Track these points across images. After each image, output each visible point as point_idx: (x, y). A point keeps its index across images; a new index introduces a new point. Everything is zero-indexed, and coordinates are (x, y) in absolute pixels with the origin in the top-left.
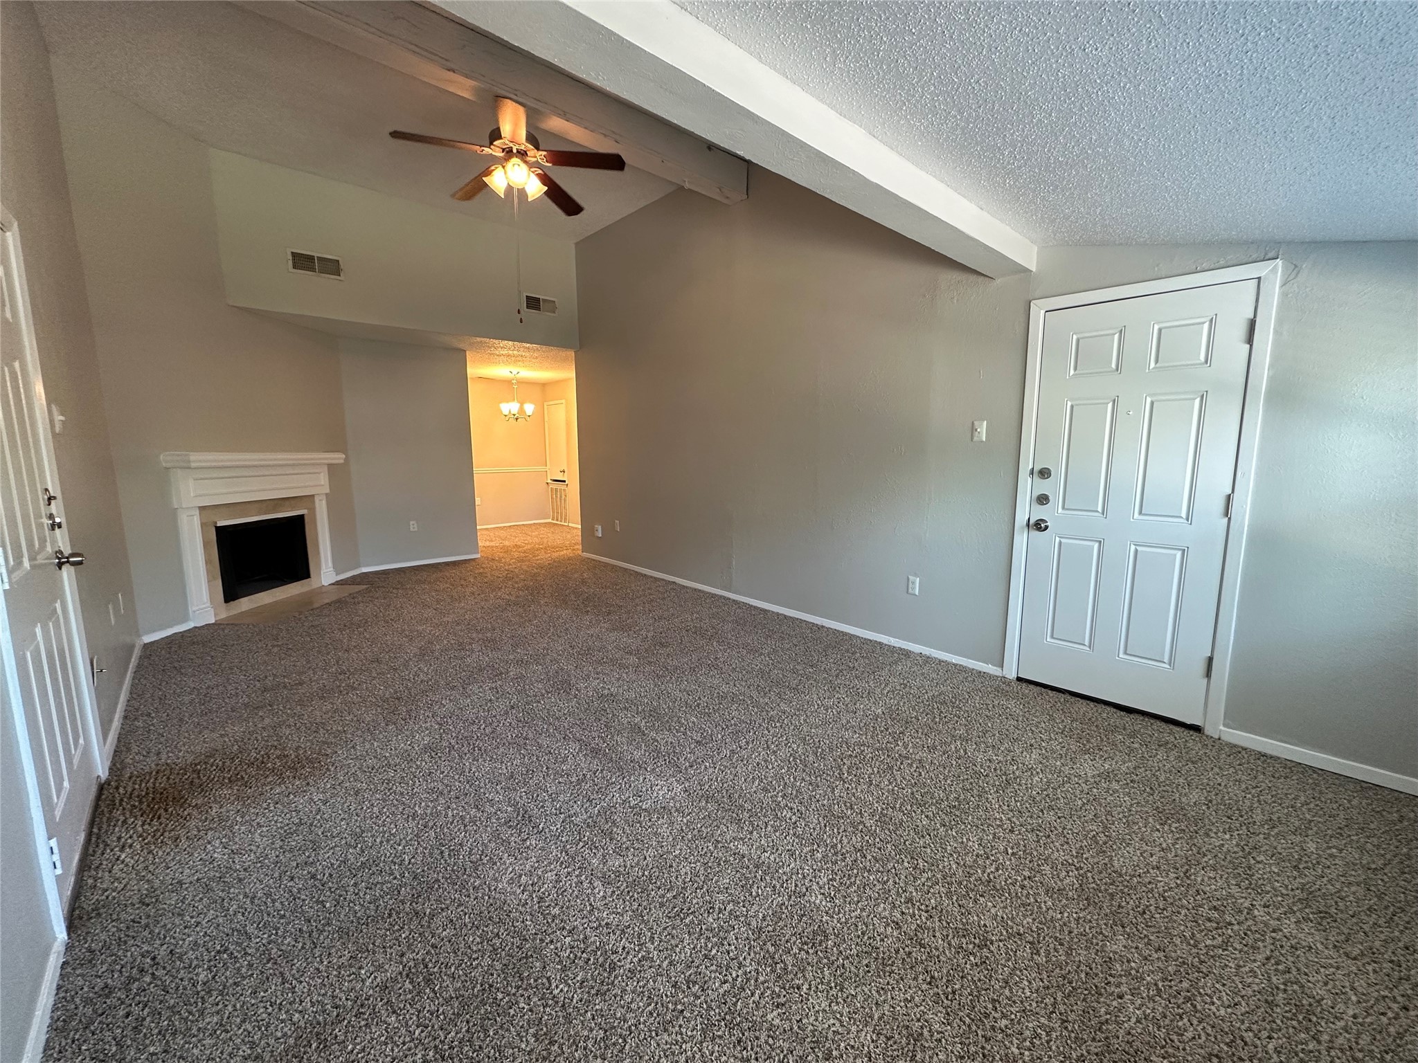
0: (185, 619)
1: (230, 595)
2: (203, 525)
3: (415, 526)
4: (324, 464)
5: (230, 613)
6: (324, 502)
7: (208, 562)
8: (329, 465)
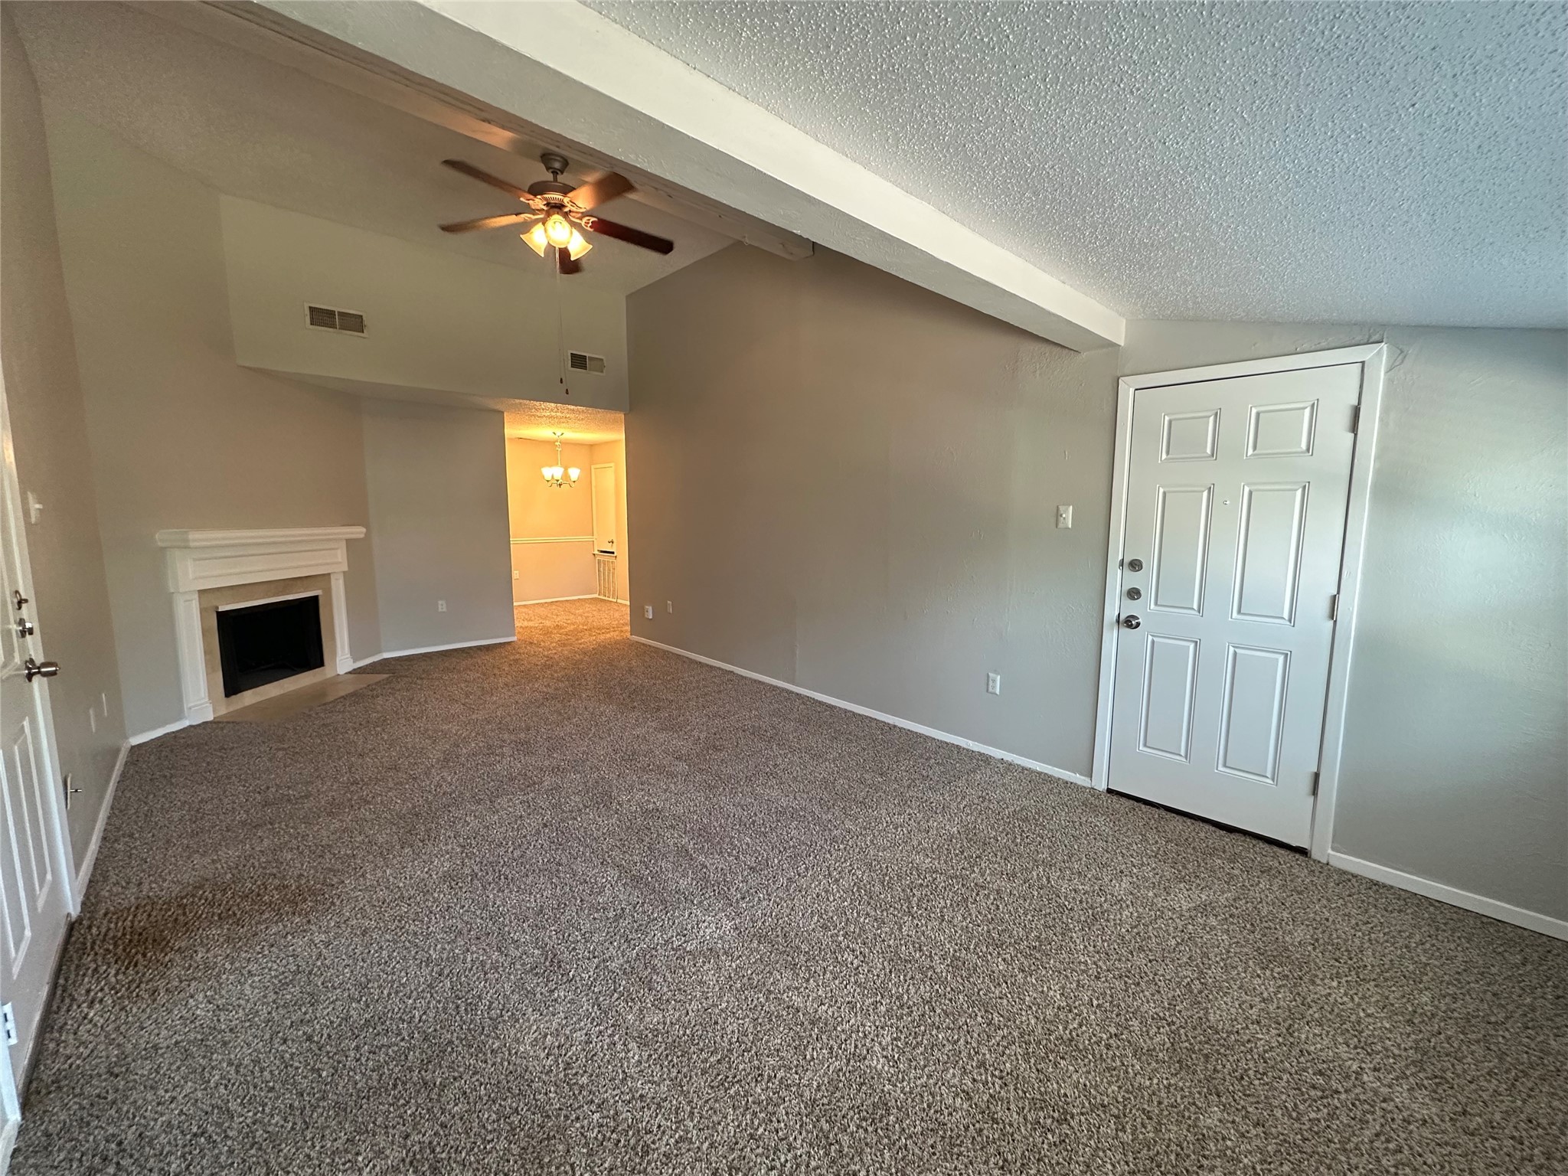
0: (180, 716)
1: (232, 687)
2: (203, 611)
3: (444, 606)
4: (341, 539)
5: (231, 709)
6: (341, 582)
7: (207, 652)
8: (347, 540)
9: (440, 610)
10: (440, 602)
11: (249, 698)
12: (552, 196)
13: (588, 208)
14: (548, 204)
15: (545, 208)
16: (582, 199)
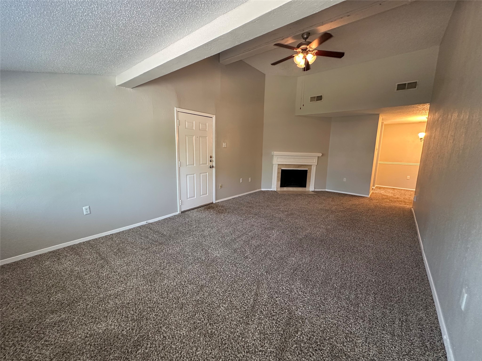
0: (271, 188)
1: (282, 185)
2: (278, 168)
3: (345, 180)
4: (317, 156)
5: (281, 190)
6: (315, 168)
7: (278, 177)
8: (318, 157)
9: (344, 181)
10: (344, 178)
11: (285, 189)
12: (302, 47)
13: (315, 48)
14: (302, 50)
15: (301, 51)
16: (314, 45)
